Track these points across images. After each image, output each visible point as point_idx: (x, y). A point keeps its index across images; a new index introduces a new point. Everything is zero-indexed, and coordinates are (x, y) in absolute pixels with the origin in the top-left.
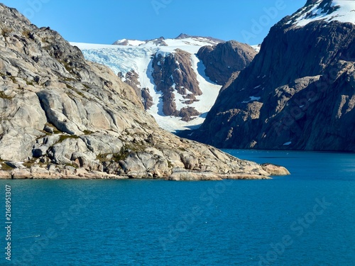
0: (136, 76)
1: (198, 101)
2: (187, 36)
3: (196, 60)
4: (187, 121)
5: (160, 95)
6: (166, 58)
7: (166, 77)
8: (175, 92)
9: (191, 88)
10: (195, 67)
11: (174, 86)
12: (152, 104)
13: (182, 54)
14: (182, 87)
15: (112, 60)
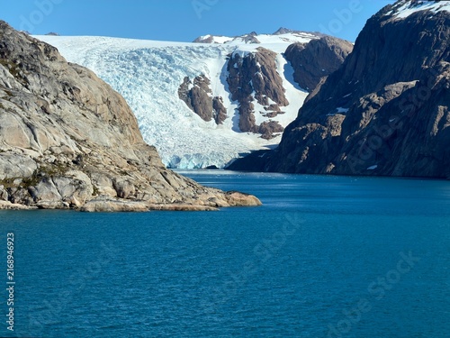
0: (207, 81)
1: (283, 113)
2: (287, 31)
3: (283, 62)
4: (268, 139)
5: (236, 106)
6: (245, 59)
7: (244, 83)
8: (255, 102)
9: (275, 97)
10: (281, 71)
11: (253, 95)
12: (225, 117)
13: (266, 54)
14: (264, 96)
15: (178, 61)
